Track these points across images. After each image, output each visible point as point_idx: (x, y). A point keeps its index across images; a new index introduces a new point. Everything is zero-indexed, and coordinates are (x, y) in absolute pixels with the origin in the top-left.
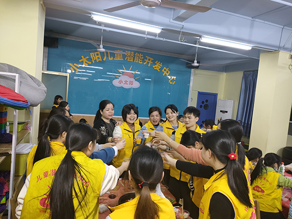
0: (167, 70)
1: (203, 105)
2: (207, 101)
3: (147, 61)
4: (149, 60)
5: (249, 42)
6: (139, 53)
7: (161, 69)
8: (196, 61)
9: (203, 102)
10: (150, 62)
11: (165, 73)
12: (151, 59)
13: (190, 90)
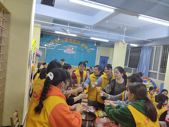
0: (87, 46)
1: (103, 62)
2: (104, 60)
3: (78, 43)
4: (79, 42)
6: (75, 39)
7: (84, 46)
8: (95, 44)
9: (103, 61)
10: (79, 43)
11: (86, 47)
12: (80, 42)
13: (97, 55)
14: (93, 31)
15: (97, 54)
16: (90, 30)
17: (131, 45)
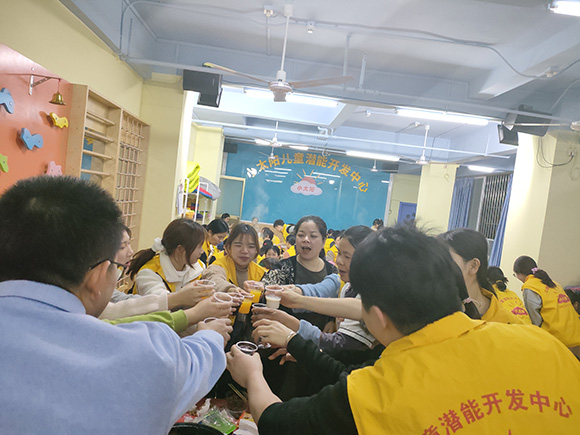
0: (357, 174)
2: (414, 214)
3: (332, 164)
4: (334, 163)
5: (394, 154)
7: (350, 173)
8: (375, 167)
9: (408, 216)
10: (336, 165)
11: (354, 178)
12: (337, 162)
13: (388, 199)
14: (336, 137)
15: (389, 195)
16: (327, 136)
17: (472, 168)
